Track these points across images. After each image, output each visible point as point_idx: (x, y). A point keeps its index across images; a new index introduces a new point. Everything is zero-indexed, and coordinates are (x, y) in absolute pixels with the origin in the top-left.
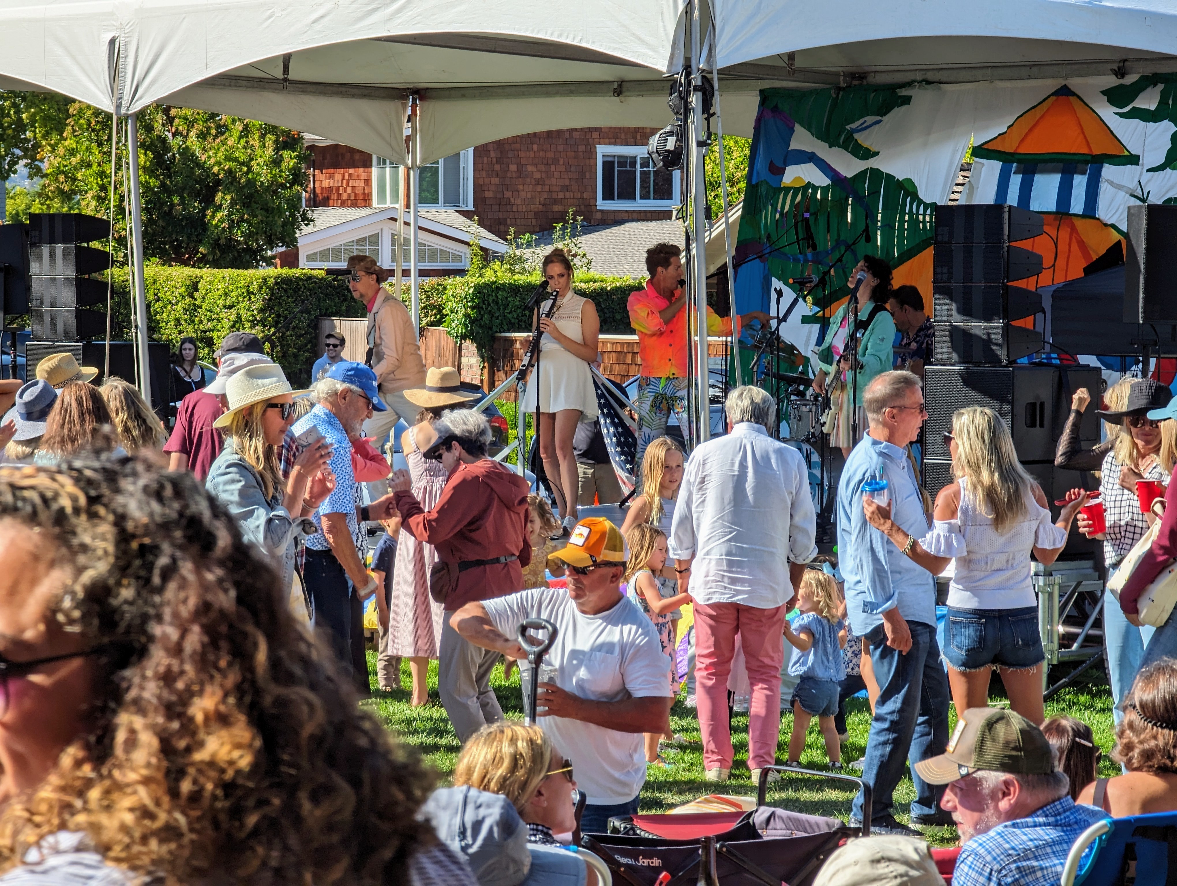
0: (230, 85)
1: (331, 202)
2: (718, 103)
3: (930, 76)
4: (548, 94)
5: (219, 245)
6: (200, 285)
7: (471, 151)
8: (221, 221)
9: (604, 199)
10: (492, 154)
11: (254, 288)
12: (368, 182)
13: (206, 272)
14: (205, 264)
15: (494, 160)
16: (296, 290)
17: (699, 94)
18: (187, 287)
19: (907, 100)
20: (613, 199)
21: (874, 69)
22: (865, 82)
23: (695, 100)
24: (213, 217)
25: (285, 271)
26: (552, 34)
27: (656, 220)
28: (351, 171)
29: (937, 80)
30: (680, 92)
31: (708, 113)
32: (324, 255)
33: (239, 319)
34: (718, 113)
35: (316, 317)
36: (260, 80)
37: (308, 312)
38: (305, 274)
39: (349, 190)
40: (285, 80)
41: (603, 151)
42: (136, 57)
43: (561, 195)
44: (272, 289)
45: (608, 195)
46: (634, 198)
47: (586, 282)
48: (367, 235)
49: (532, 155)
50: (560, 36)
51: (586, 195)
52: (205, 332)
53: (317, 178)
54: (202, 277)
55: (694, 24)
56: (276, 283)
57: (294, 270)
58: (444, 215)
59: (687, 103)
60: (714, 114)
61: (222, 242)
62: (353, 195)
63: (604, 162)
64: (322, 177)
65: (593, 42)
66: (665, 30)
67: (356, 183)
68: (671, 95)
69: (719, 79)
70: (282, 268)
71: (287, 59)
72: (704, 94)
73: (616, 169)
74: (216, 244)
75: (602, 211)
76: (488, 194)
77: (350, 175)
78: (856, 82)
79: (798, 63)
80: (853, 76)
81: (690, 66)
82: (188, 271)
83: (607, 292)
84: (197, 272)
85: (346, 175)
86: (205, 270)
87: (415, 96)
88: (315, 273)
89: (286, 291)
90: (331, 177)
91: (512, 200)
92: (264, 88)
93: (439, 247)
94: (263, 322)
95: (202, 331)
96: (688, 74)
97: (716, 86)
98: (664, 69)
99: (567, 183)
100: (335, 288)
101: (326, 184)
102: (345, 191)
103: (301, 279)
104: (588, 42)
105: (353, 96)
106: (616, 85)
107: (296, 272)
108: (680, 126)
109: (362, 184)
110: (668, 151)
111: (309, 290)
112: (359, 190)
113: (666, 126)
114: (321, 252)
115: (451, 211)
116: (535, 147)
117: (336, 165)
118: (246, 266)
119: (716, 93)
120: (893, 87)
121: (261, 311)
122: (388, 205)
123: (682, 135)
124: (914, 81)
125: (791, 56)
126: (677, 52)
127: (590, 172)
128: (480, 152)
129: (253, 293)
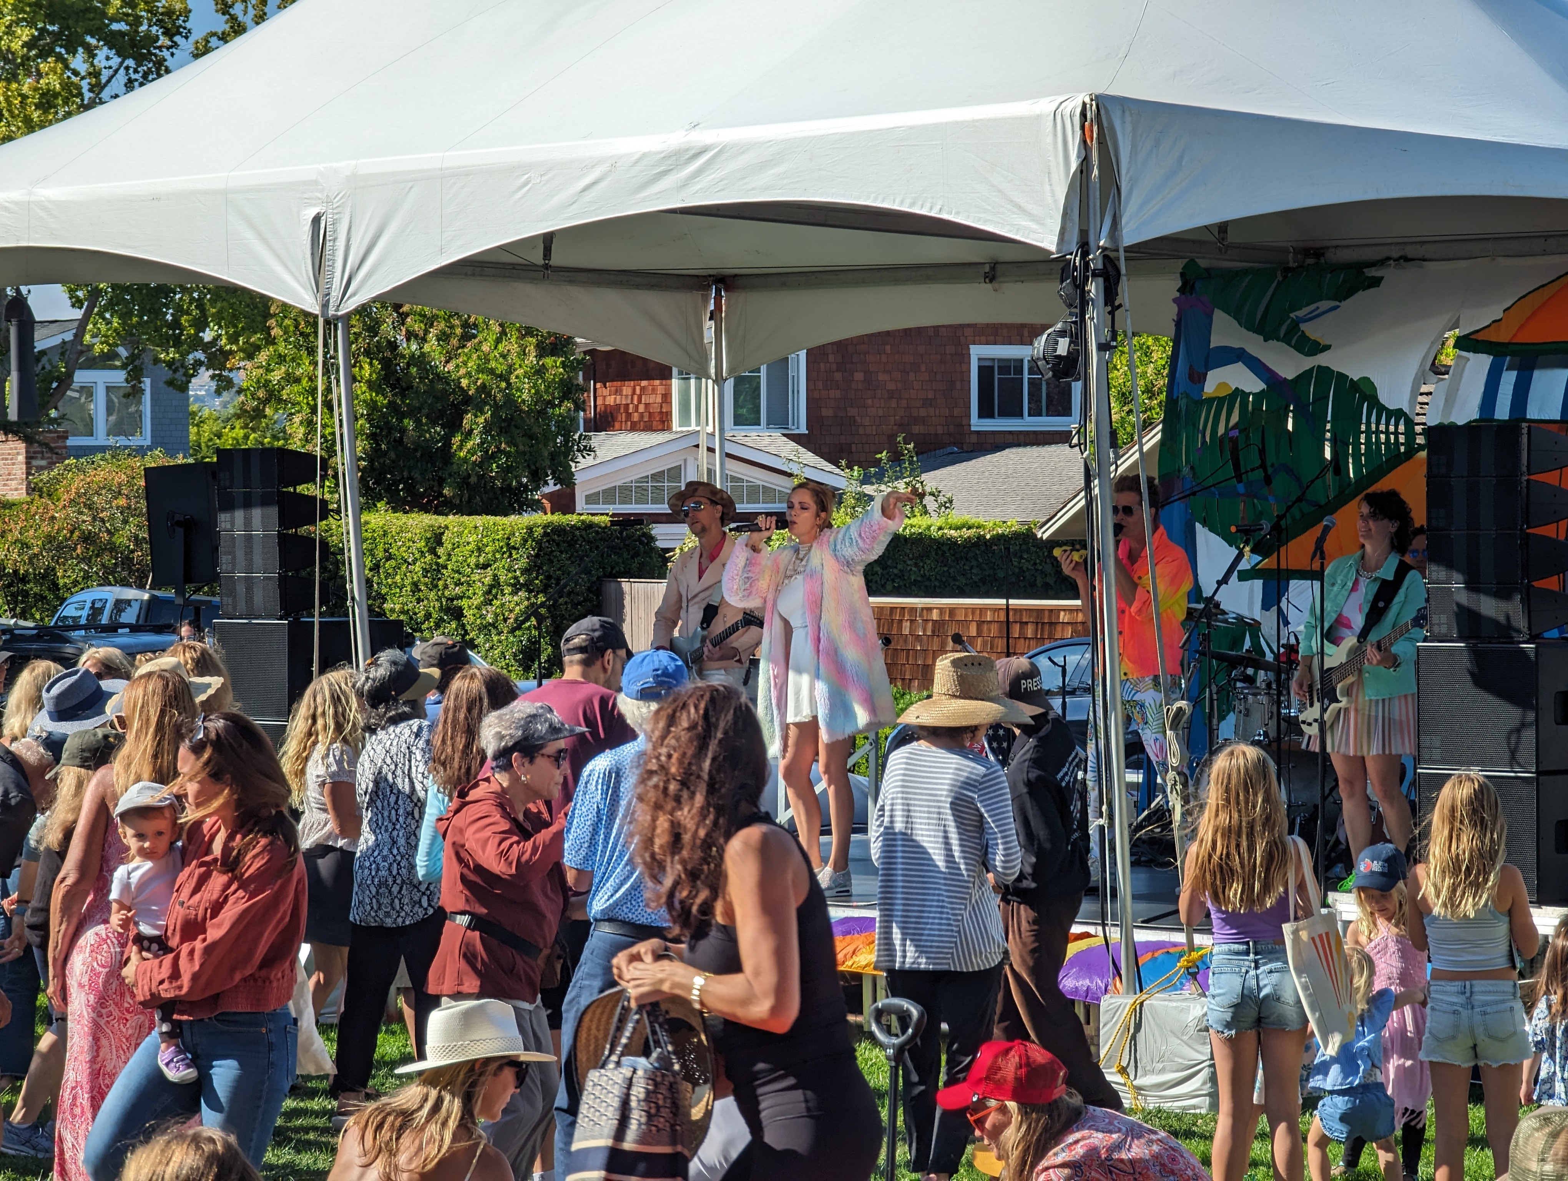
0: (473, 275)
1: (617, 425)
2: (1125, 291)
3: (1410, 251)
4: (896, 281)
5: (468, 484)
6: (444, 538)
7: (803, 354)
8: (472, 452)
9: (981, 416)
10: (831, 358)
11: (516, 540)
12: (667, 397)
13: (451, 520)
14: (451, 511)
15: (834, 366)
16: (571, 544)
17: (1101, 280)
18: (428, 540)
19: (1376, 282)
20: (992, 416)
21: (1334, 243)
22: (1322, 260)
23: (1093, 288)
24: (460, 448)
25: (556, 518)
26: (902, 202)
27: (1050, 443)
28: (644, 383)
29: (1420, 256)
30: (1074, 279)
31: (1112, 305)
32: (609, 495)
33: (496, 583)
34: (1127, 304)
35: (598, 578)
36: (514, 267)
37: (587, 572)
38: (583, 522)
39: (641, 408)
40: (547, 267)
41: (978, 352)
42: (348, 240)
43: (923, 412)
44: (539, 542)
45: (986, 412)
46: (1020, 415)
47: (958, 528)
48: (665, 468)
49: (884, 358)
50: (912, 204)
51: (957, 412)
52: (452, 600)
53: (599, 392)
54: (447, 527)
55: (1091, 186)
56: (545, 534)
57: (568, 517)
58: (767, 440)
59: (1084, 294)
60: (1120, 306)
61: (473, 480)
62: (646, 415)
63: (979, 367)
64: (606, 392)
65: (957, 213)
66: (1053, 195)
67: (651, 399)
68: (1062, 282)
69: (1126, 259)
70: (553, 513)
71: (548, 239)
72: (1107, 280)
73: (996, 376)
74: (464, 482)
75: (978, 433)
76: (825, 412)
77: (643, 389)
78: (1310, 261)
79: (1232, 237)
80: (1306, 252)
81: (1087, 244)
82: (428, 520)
83: (986, 542)
84: (441, 520)
85: (638, 389)
86: (451, 517)
87: (720, 286)
88: (596, 519)
89: (558, 545)
90: (618, 392)
91: (858, 419)
92: (518, 278)
93: (761, 483)
94: (527, 587)
95: (448, 599)
96: (1085, 254)
97: (1123, 270)
98: (1053, 248)
99: (931, 395)
100: (623, 540)
101: (611, 400)
102: (637, 411)
103: (579, 529)
104: (950, 213)
105: (637, 286)
106: (987, 269)
107: (572, 519)
108: (1075, 323)
109: (659, 399)
110: (1059, 357)
111: (589, 542)
112: (655, 409)
113: (1057, 323)
114: (604, 491)
115: (777, 434)
116: (888, 348)
117: (623, 376)
118: (505, 512)
119: (1124, 279)
120: (1359, 267)
121: (525, 571)
122: (693, 427)
123: (1077, 336)
124: (1389, 259)
125: (1223, 228)
126: (1069, 224)
127: (962, 380)
128: (815, 356)
129: (514, 548)
